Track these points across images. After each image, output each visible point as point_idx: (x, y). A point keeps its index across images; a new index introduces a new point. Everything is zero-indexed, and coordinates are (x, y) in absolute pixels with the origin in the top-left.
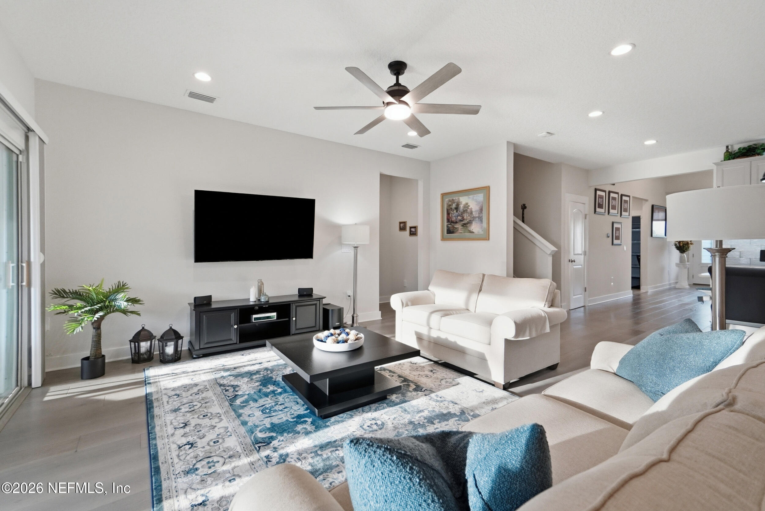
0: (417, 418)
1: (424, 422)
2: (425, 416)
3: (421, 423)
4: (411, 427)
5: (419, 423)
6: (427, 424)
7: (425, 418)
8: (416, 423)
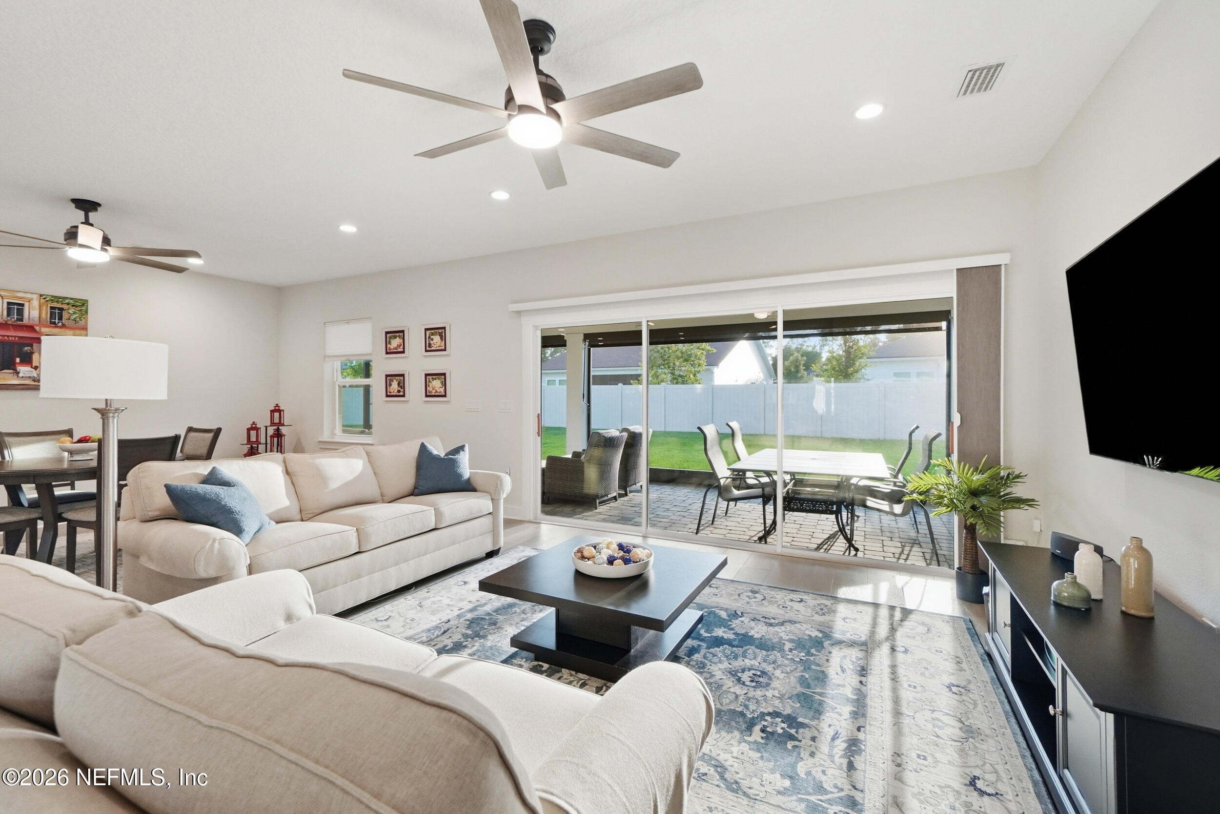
0: (477, 644)
1: (467, 641)
2: (466, 650)
3: (470, 639)
4: (481, 633)
5: (472, 639)
6: (462, 640)
7: (465, 647)
8: (477, 638)
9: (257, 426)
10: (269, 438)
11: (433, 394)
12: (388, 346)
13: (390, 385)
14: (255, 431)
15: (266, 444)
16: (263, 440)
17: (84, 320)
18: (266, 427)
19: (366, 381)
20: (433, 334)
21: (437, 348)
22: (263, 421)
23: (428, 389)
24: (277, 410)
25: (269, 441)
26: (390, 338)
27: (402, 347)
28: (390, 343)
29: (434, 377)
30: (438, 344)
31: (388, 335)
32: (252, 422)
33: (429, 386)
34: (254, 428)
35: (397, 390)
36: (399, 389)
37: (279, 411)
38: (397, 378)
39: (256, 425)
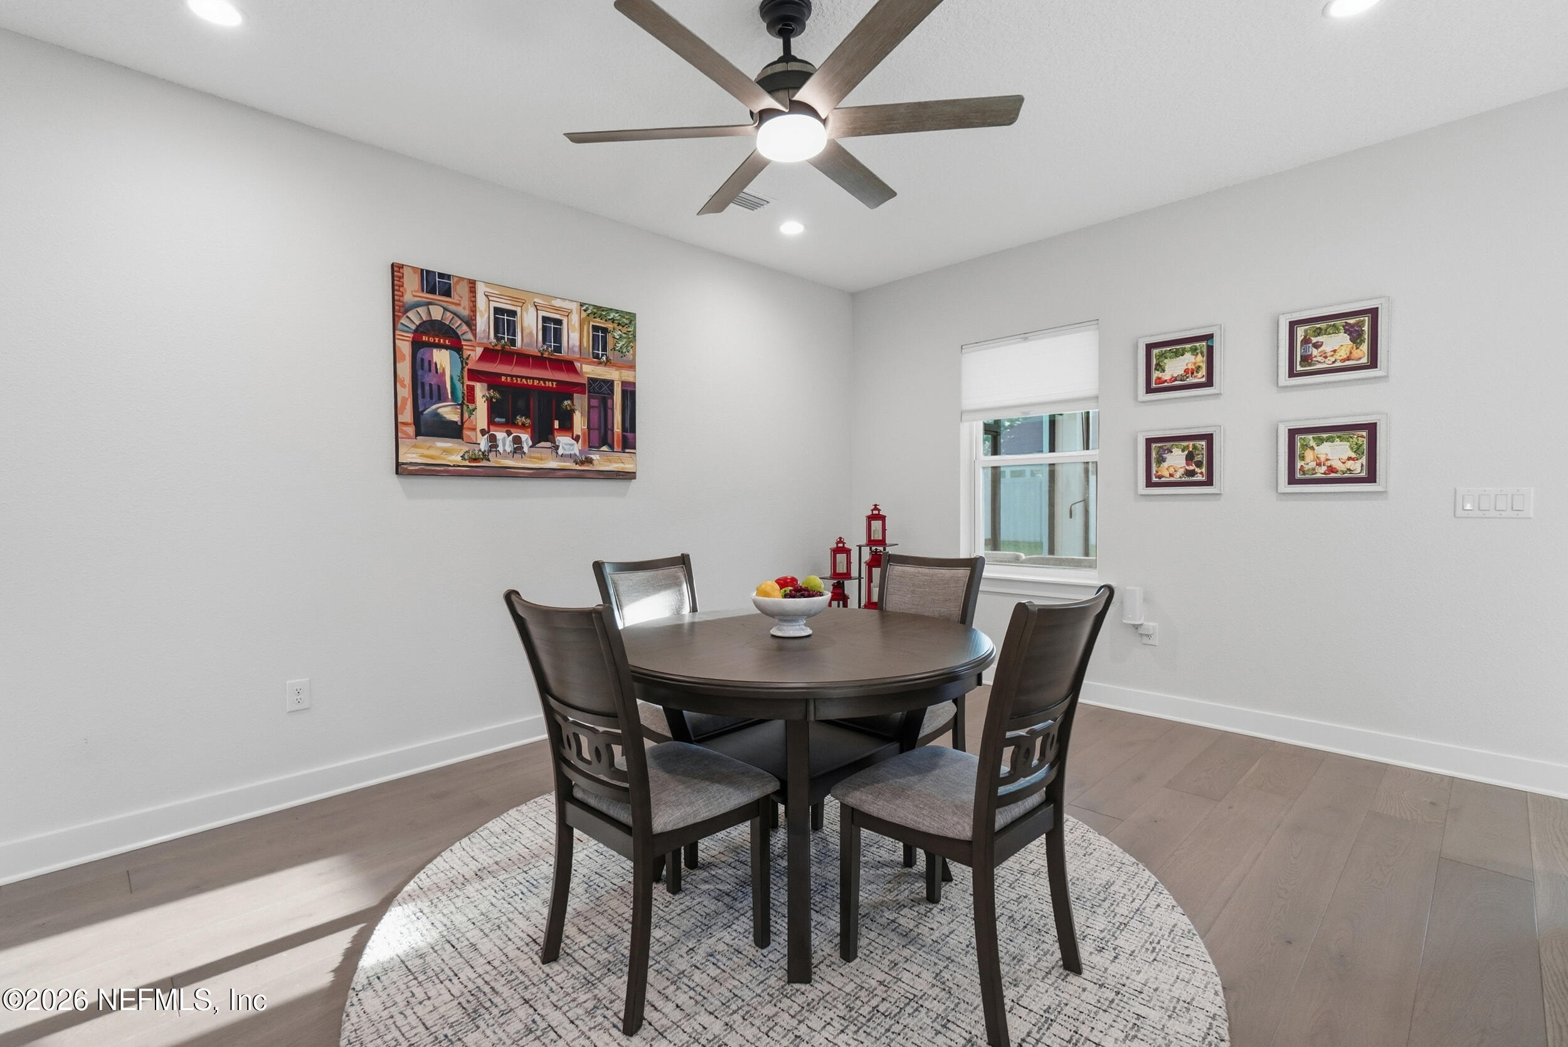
9: (846, 546)
10: (864, 566)
11: (1318, 475)
12: (1156, 374)
13: (1161, 460)
14: (845, 555)
15: (860, 578)
16: (854, 573)
17: (631, 352)
18: (860, 547)
19: (1047, 457)
20: (1319, 332)
21: (1338, 364)
22: (856, 538)
23: (1299, 464)
24: (876, 516)
25: (864, 574)
26: (1162, 356)
27: (1203, 372)
28: (1160, 367)
29: (1325, 436)
30: (1343, 354)
31: (1155, 352)
32: (836, 538)
33: (1303, 458)
34: (840, 549)
35: (1182, 471)
36: (1191, 468)
37: (882, 518)
38: (1185, 444)
39: (844, 543)
